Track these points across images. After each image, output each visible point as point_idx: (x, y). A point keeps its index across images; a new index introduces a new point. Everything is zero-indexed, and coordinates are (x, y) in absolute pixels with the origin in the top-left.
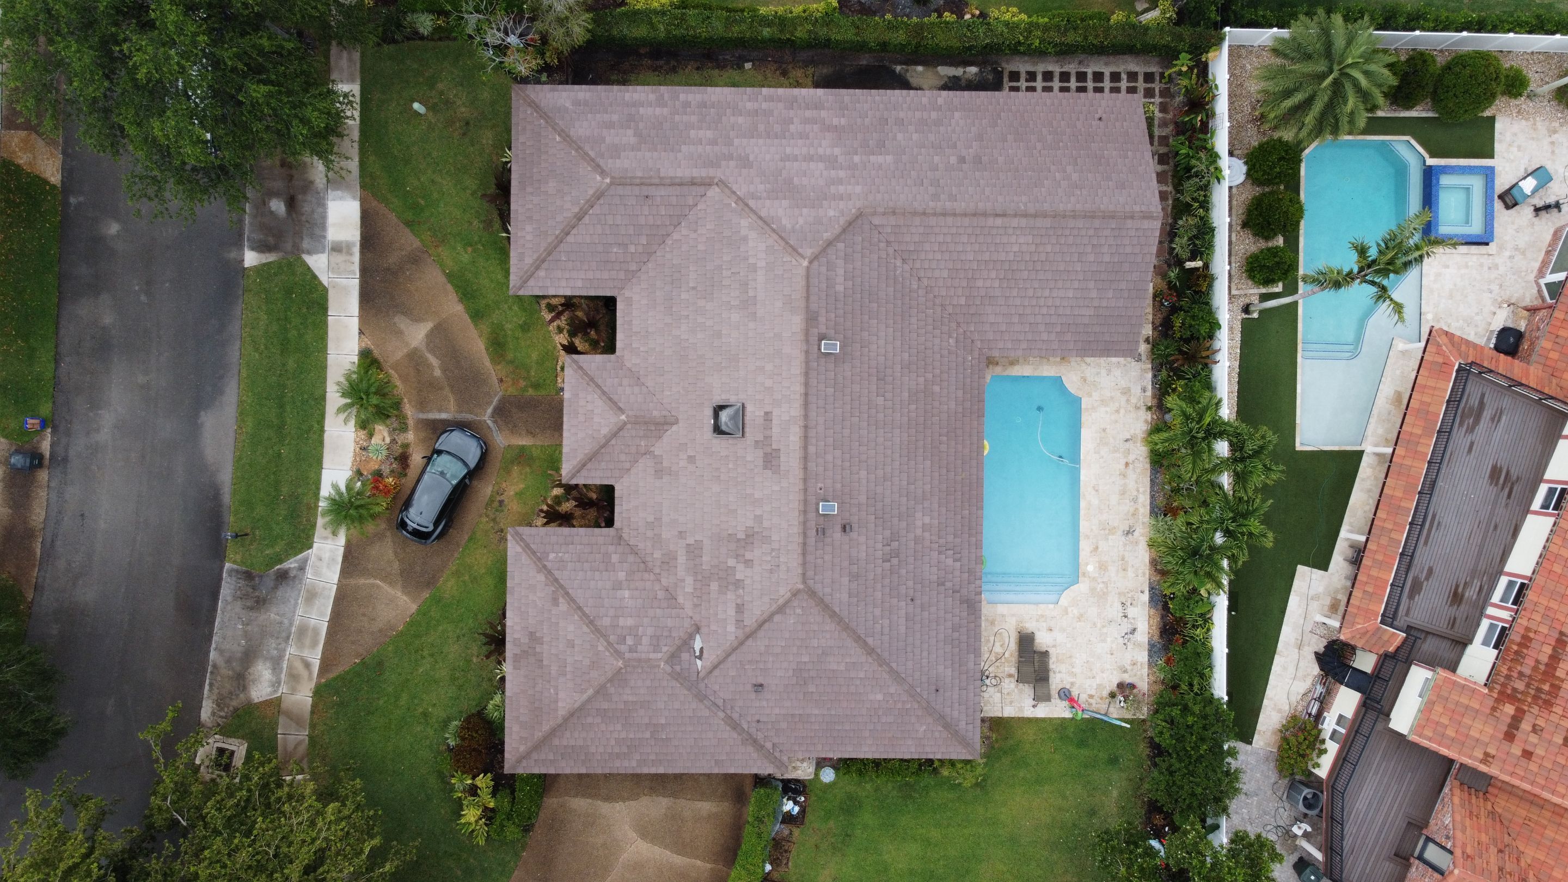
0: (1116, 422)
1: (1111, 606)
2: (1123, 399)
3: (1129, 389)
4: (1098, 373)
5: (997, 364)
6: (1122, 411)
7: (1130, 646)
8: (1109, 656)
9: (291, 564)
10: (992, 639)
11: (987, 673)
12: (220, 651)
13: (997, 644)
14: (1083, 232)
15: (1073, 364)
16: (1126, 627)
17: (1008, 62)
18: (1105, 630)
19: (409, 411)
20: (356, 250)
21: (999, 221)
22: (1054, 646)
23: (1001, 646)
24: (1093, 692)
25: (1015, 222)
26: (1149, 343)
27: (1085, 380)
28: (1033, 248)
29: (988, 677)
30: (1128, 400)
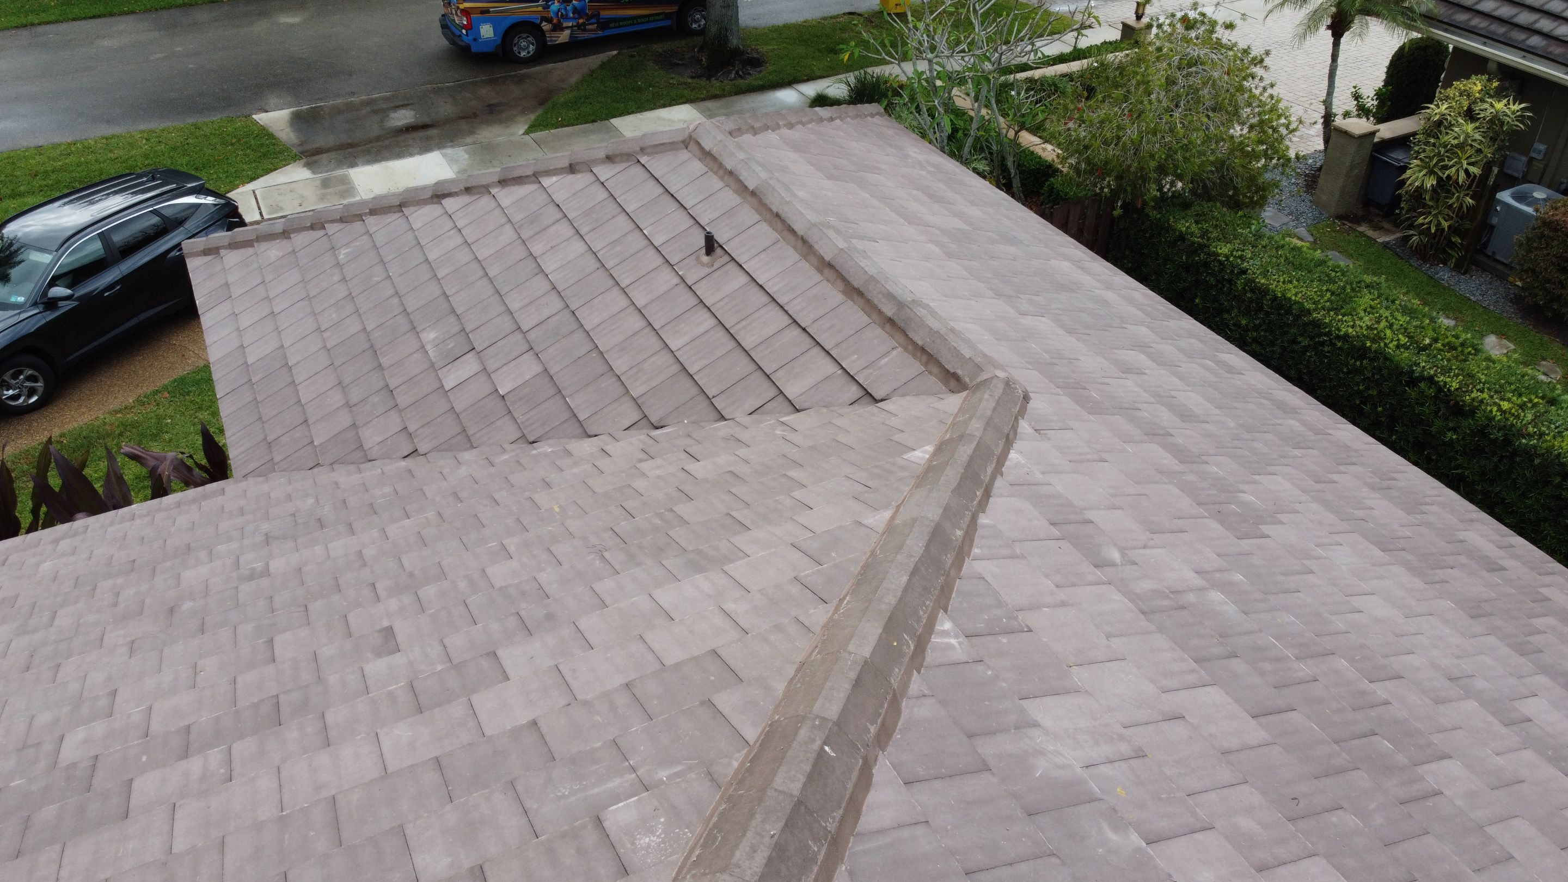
20: (339, 201)
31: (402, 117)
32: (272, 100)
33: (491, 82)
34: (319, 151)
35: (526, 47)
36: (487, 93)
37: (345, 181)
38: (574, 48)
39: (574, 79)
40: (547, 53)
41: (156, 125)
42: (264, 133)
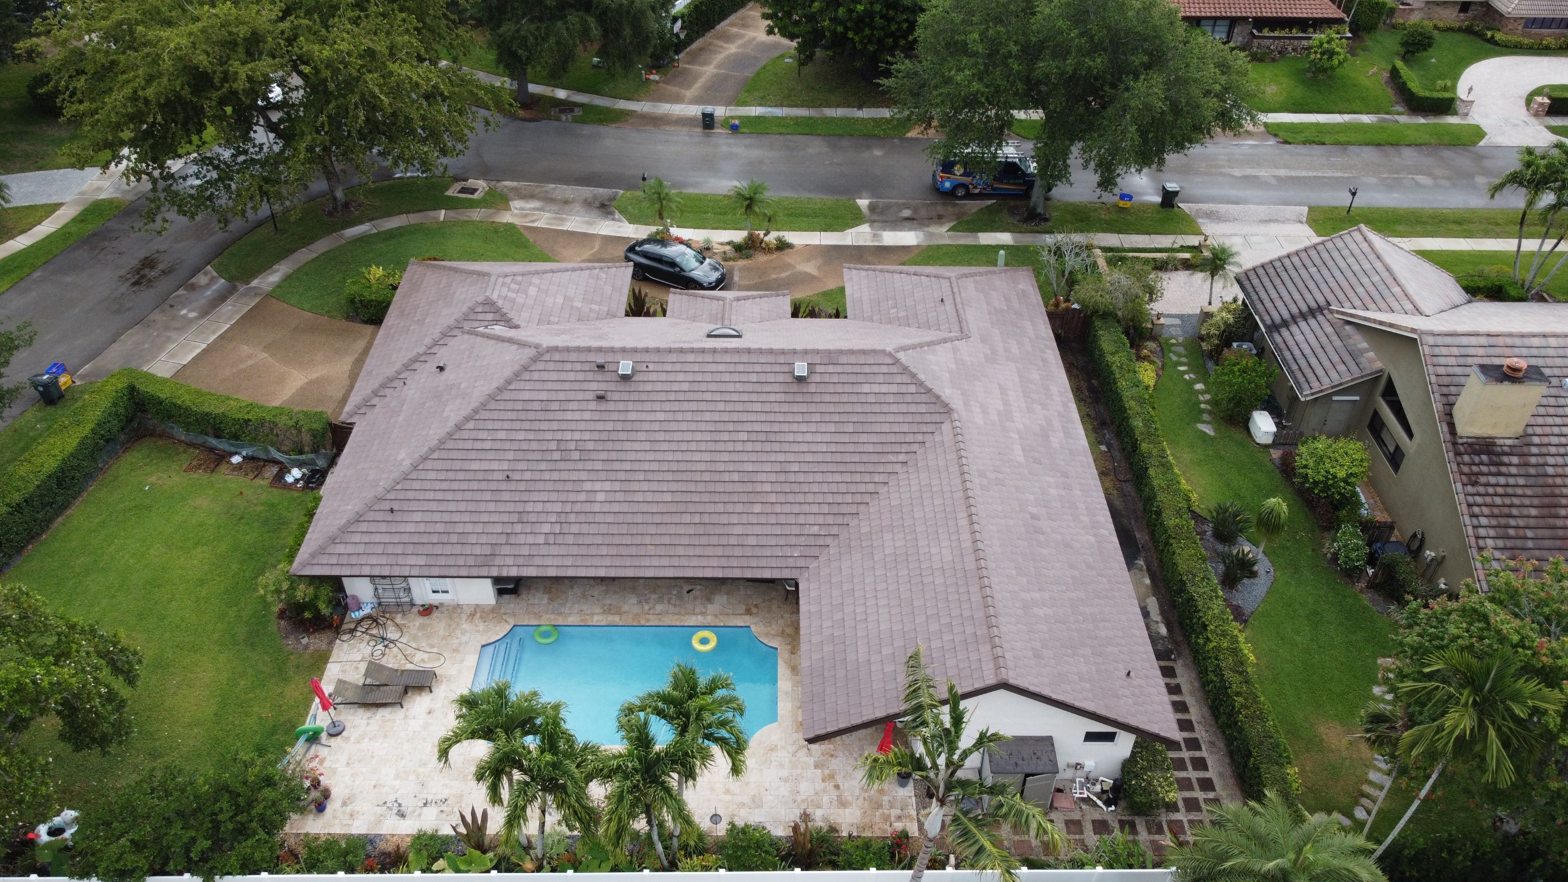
0: (712, 790)
1: (445, 785)
2: (745, 799)
3: (760, 806)
4: (781, 766)
5: (792, 653)
6: (728, 798)
7: (379, 810)
8: (373, 783)
9: (617, 215)
10: (435, 650)
11: (391, 645)
12: (554, 189)
13: (426, 656)
14: (965, 606)
15: (795, 736)
16: (408, 804)
17: (1185, 665)
18: (412, 778)
19: (741, 263)
20: (876, 244)
21: (964, 522)
22: (406, 717)
23: (423, 660)
24: (326, 764)
25: (966, 536)
26: (828, 832)
27: (772, 750)
28: (937, 565)
29: (386, 646)
30: (743, 805)
31: (907, 213)
32: (864, 194)
33: (944, 204)
34: (875, 221)
35: (961, 192)
36: (940, 209)
37: (880, 236)
38: (981, 196)
39: (974, 210)
40: (969, 196)
41: (825, 197)
42: (858, 208)
